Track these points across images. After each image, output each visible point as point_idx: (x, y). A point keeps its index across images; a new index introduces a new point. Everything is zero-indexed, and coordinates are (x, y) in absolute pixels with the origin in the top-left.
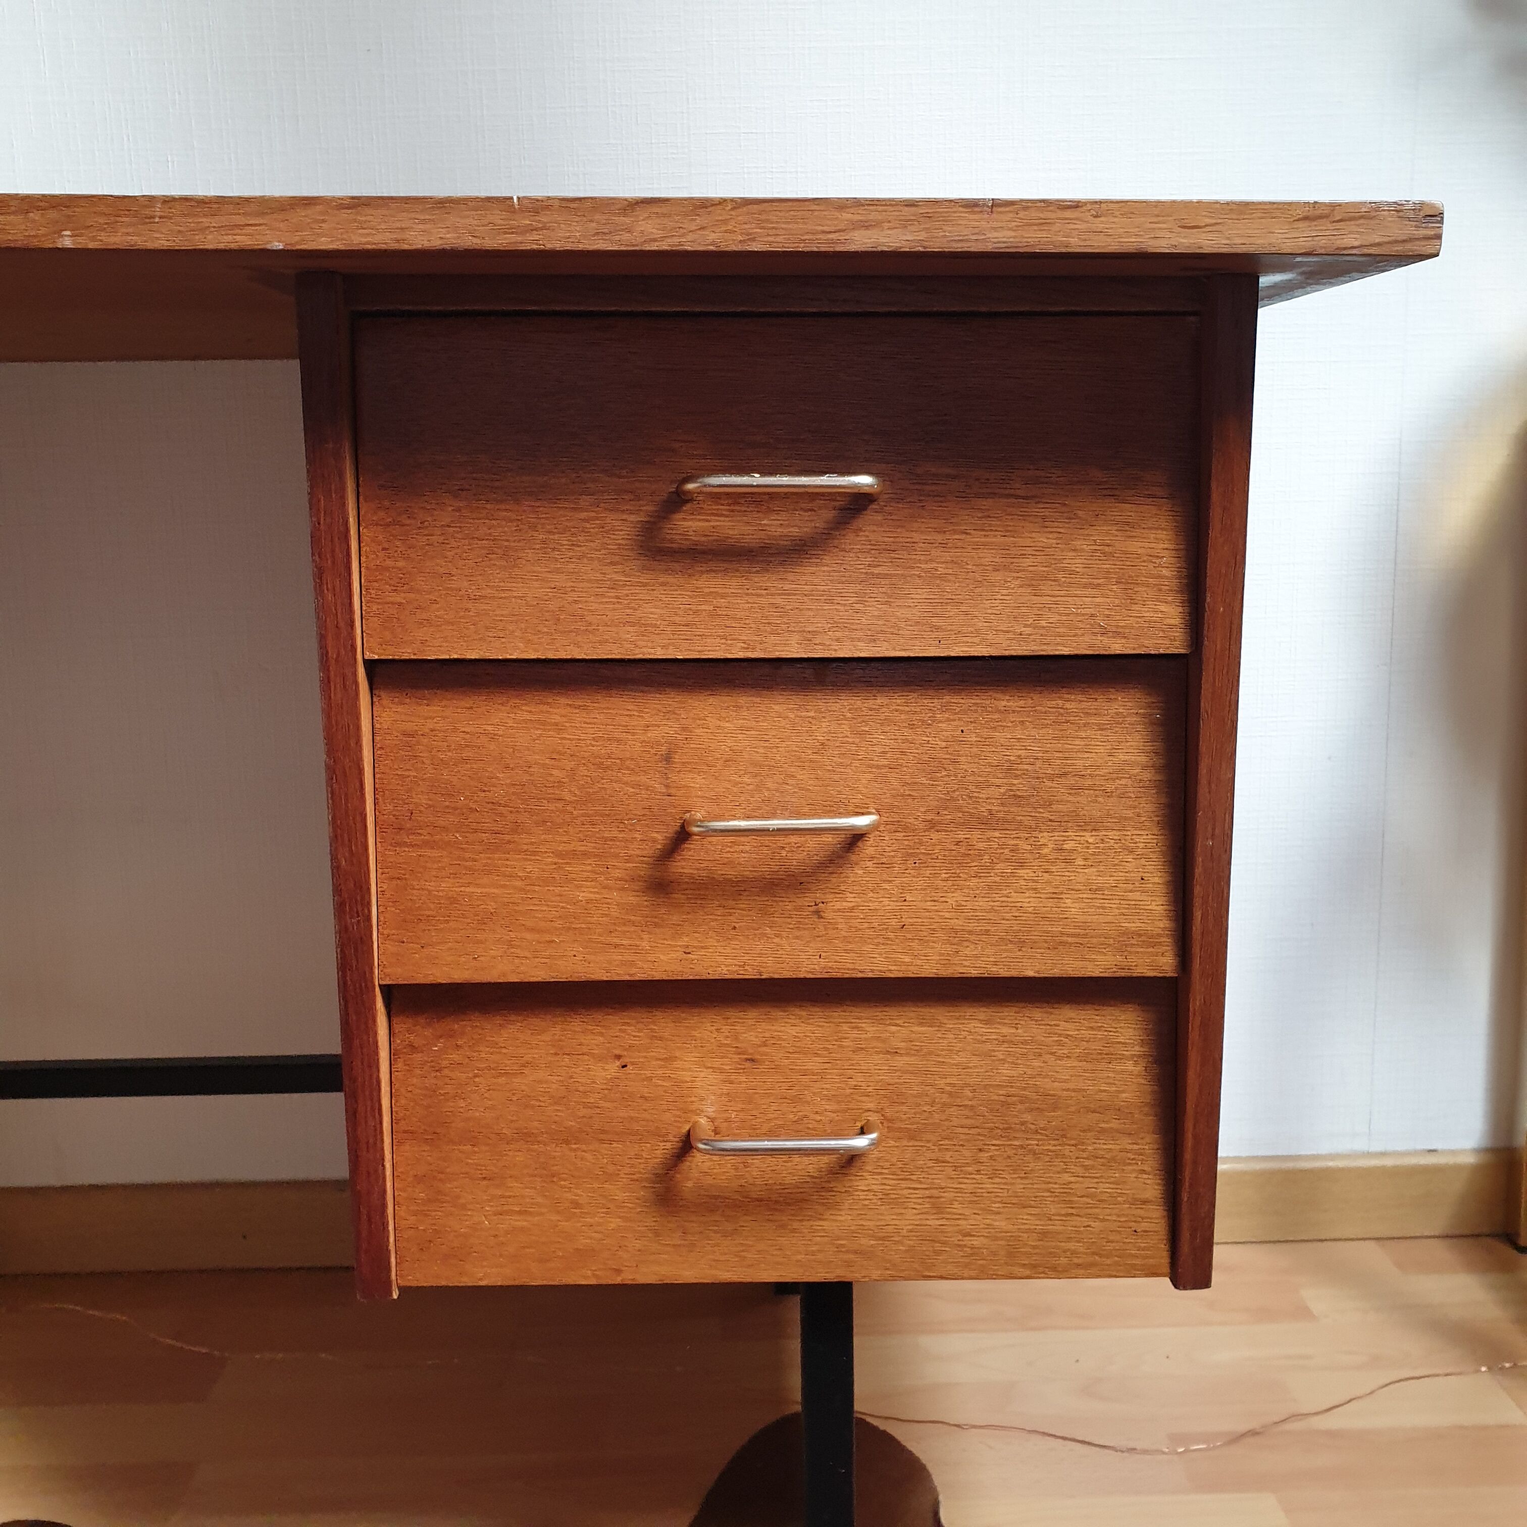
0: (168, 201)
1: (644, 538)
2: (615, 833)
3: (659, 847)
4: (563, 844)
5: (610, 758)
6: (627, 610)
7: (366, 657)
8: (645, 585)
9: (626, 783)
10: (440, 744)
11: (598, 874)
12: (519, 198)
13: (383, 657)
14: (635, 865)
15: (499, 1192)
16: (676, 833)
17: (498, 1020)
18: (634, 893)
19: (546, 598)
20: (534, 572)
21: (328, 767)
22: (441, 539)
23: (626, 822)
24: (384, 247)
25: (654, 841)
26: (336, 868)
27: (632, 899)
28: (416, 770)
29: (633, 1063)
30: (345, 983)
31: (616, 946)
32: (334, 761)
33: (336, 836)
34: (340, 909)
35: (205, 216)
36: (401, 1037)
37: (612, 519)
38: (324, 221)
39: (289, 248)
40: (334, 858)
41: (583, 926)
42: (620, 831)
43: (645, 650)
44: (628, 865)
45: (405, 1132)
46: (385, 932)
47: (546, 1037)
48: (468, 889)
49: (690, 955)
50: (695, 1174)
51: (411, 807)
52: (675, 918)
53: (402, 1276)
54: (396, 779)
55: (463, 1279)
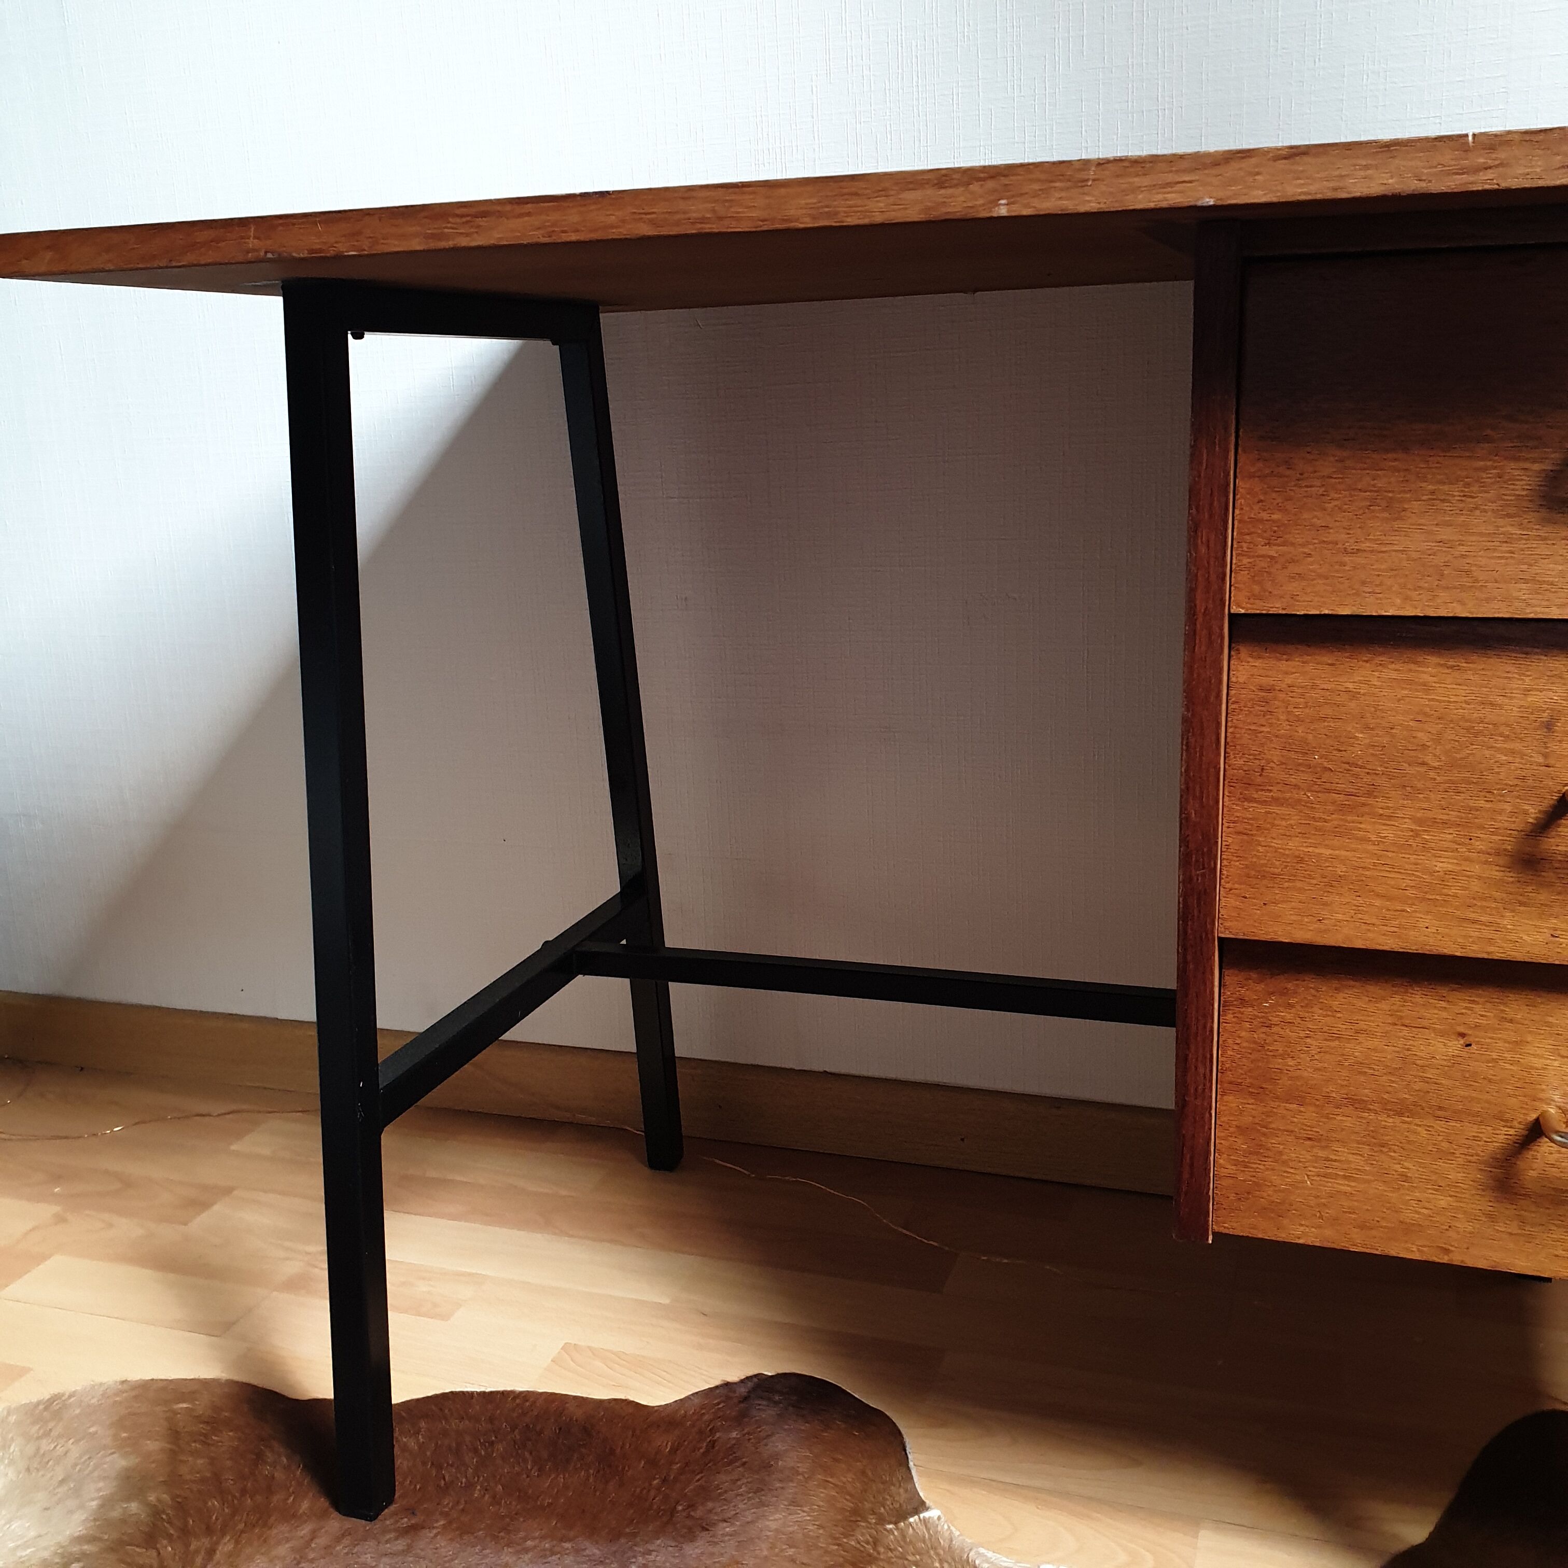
0: (1102, 164)
1: (1546, 488)
2: (1482, 803)
3: (1531, 820)
4: (1422, 811)
5: (1482, 722)
6: (1522, 566)
7: (1232, 611)
8: (1545, 539)
9: (1498, 750)
10: (1298, 700)
11: (1459, 844)
12: (1474, 135)
13: (1249, 612)
14: (1500, 838)
15: (1322, 1154)
16: (1550, 807)
17: (1335, 984)
18: (1498, 868)
19: (1429, 552)
20: (1420, 525)
21: (1185, 720)
22: (1321, 491)
23: (1495, 792)
24: (1319, 196)
25: (1526, 813)
26: (1185, 821)
27: (1495, 873)
28: (1271, 725)
29: (1478, 1043)
30: (1185, 932)
31: (1474, 922)
32: (1192, 715)
33: (1188, 788)
34: (1185, 861)
35: (1137, 175)
36: (1232, 989)
37: (1512, 468)
38: (1258, 174)
39: (1219, 203)
40: (1183, 809)
41: (1438, 897)
42: (1487, 801)
43: (1538, 609)
44: (1494, 837)
45: (1231, 1083)
46: (1228, 886)
47: (1384, 1005)
48: (1317, 851)
49: (1557, 939)
50: (1538, 1164)
51: (1263, 763)
52: (1543, 896)
53: (1217, 1223)
54: (1249, 734)
55: (1280, 1235)
